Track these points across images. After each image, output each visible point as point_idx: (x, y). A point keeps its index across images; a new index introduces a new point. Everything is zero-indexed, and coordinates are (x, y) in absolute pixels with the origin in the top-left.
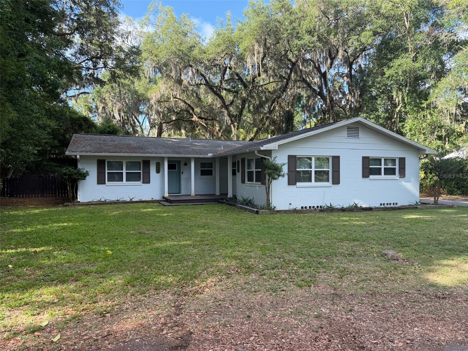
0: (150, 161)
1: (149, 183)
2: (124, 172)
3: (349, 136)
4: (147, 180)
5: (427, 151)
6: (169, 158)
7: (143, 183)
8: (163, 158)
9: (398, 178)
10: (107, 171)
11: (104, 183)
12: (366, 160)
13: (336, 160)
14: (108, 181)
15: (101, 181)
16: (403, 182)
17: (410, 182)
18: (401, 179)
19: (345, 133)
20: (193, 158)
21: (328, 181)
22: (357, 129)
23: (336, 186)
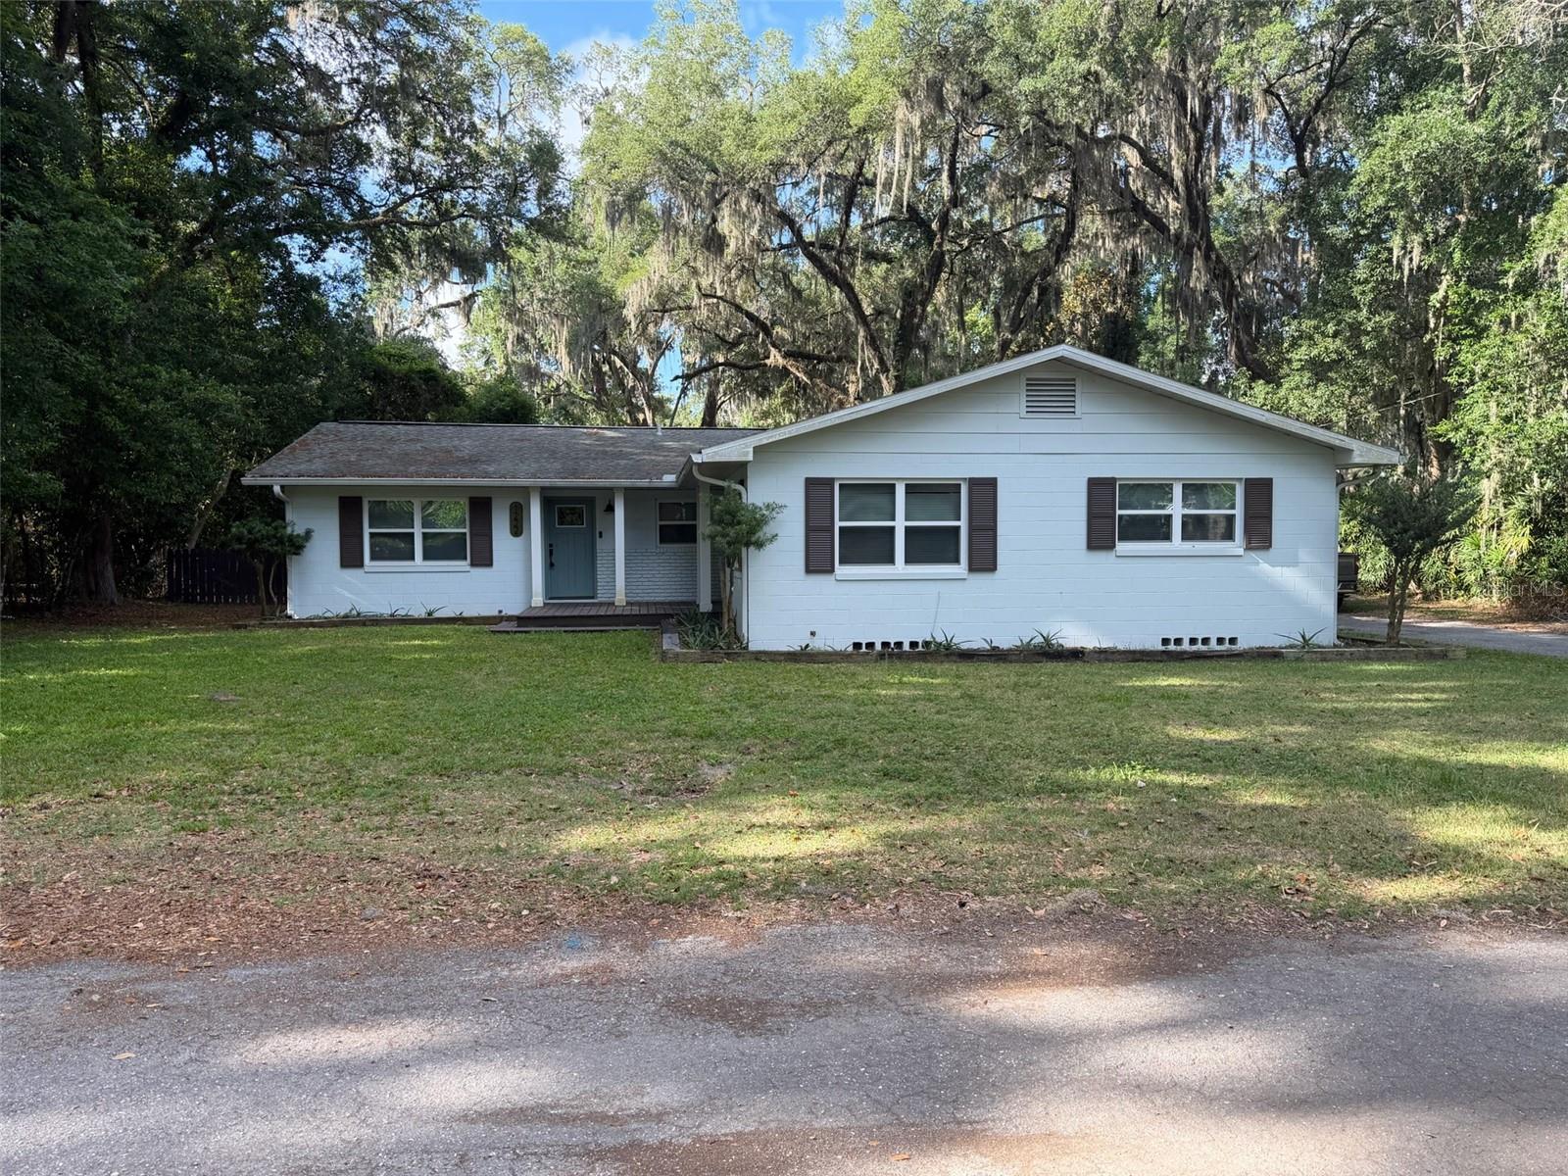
0: (490, 499)
1: (490, 565)
2: (418, 532)
3: (1032, 409)
4: (483, 558)
5: (1356, 453)
6: (543, 489)
7: (473, 565)
8: (526, 491)
9: (1241, 551)
10: (367, 531)
11: (361, 565)
12: (1100, 491)
13: (985, 490)
14: (373, 558)
15: (351, 558)
16: (1265, 567)
17: (1293, 563)
18: (1253, 554)
19: (1019, 402)
20: (619, 489)
21: (957, 561)
22: (1070, 384)
23: (981, 580)
